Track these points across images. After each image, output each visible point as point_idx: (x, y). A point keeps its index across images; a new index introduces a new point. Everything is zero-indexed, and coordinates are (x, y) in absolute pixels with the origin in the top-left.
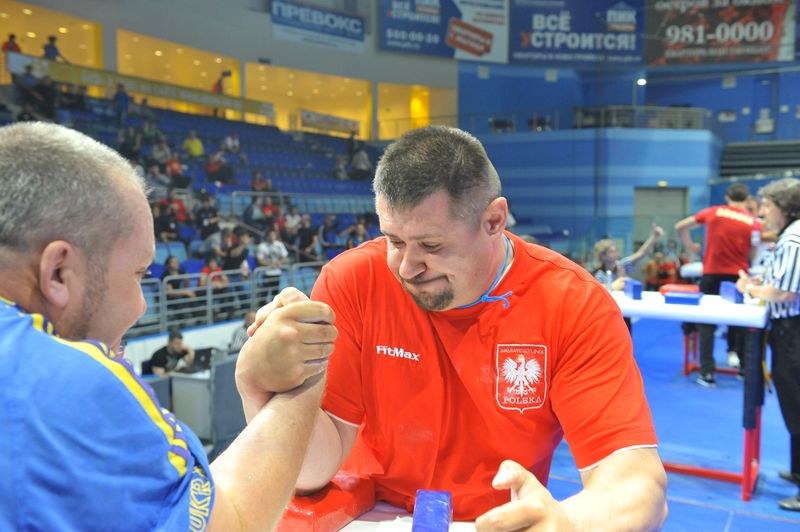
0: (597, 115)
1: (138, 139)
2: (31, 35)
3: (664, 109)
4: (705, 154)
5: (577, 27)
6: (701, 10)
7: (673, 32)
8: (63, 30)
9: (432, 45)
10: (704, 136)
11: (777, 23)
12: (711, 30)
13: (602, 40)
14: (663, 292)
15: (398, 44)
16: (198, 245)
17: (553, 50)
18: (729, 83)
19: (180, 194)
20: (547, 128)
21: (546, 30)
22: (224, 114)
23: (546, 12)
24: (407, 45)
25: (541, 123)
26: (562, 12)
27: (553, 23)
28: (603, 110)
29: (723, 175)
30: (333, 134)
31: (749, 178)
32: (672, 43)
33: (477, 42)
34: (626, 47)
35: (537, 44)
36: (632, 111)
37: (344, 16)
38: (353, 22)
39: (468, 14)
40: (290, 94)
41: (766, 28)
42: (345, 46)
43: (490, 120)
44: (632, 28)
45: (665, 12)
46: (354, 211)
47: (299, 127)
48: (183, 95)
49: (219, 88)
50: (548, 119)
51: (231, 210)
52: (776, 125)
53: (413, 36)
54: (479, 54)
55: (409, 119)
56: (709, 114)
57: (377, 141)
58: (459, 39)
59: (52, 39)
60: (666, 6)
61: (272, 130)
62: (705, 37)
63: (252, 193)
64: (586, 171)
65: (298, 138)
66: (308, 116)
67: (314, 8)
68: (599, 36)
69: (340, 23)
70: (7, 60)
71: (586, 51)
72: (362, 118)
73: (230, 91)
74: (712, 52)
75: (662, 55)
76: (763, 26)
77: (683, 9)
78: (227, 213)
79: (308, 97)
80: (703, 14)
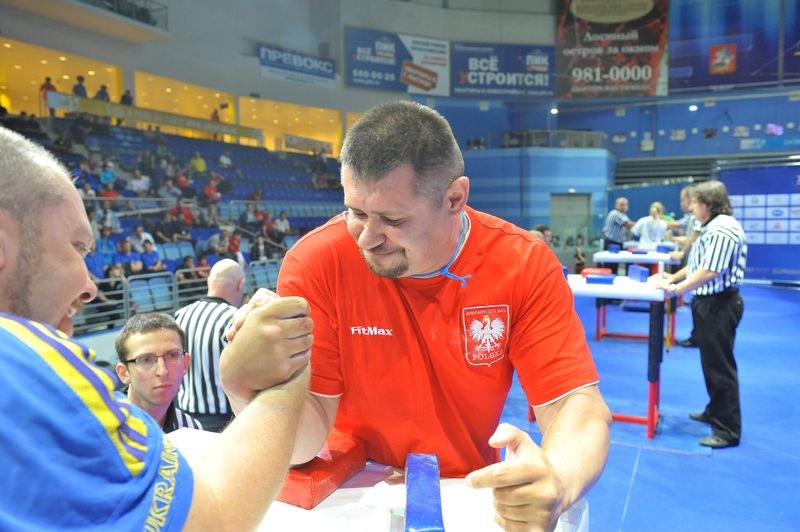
0: (520, 137)
1: (153, 159)
2: (66, 77)
3: (573, 132)
4: (603, 168)
5: (504, 68)
6: (598, 56)
7: (577, 73)
8: (91, 73)
9: (389, 82)
10: (601, 154)
11: (654, 67)
12: (605, 71)
13: (523, 79)
14: (584, 275)
15: (362, 81)
16: (203, 244)
17: (485, 86)
18: (621, 113)
19: (187, 203)
20: (482, 147)
21: (479, 70)
22: (223, 138)
23: (479, 56)
24: (370, 82)
25: (477, 143)
26: (492, 57)
27: (485, 65)
28: (525, 134)
29: (617, 184)
31: (637, 185)
32: (576, 81)
33: (425, 79)
34: (542, 84)
35: (474, 82)
36: (548, 134)
37: (319, 59)
38: (326, 64)
39: (418, 58)
40: (276, 121)
41: (647, 70)
42: (320, 83)
44: (545, 69)
45: (570, 57)
47: (284, 148)
48: (189, 123)
49: (215, 117)
50: (482, 140)
51: (230, 216)
52: (656, 145)
53: (374, 75)
54: (427, 89)
56: (606, 136)
58: (411, 77)
59: (81, 79)
60: (571, 53)
61: (263, 151)
62: (601, 77)
63: (246, 201)
64: (515, 181)
65: (283, 157)
66: (291, 139)
67: (294, 52)
68: (520, 75)
69: (315, 64)
70: (45, 97)
71: (511, 87)
72: (334, 141)
73: (227, 120)
74: (607, 88)
75: (569, 90)
76: (644, 69)
77: (584, 55)
78: (226, 218)
79: (290, 125)
80: (600, 59)
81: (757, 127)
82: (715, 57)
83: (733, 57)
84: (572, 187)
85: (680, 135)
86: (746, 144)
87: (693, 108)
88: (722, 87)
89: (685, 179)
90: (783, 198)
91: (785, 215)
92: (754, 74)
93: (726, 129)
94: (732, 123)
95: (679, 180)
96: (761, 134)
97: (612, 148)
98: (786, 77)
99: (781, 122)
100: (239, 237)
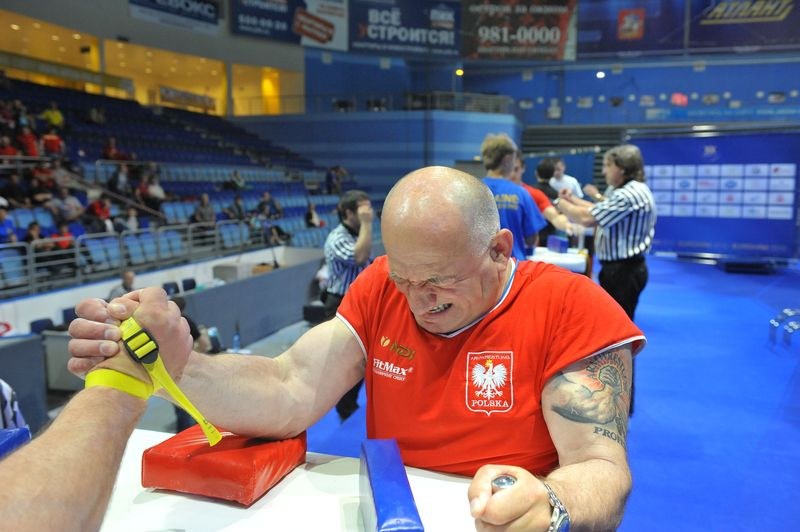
0: (424, 99)
3: (479, 95)
5: (407, 22)
6: (505, 14)
7: (484, 32)
9: (281, 32)
10: (509, 119)
11: (563, 29)
12: (513, 32)
13: (427, 36)
15: (249, 29)
17: (386, 41)
18: (528, 77)
20: (383, 109)
21: (380, 24)
22: (84, 88)
23: (381, 8)
24: (259, 30)
25: (378, 104)
26: (393, 9)
27: (386, 18)
28: (429, 96)
30: (191, 109)
31: (544, 154)
32: (483, 40)
33: (321, 31)
34: (447, 42)
35: (374, 36)
36: (452, 97)
38: (207, 7)
39: (313, 6)
40: (148, 71)
41: (555, 33)
42: (200, 28)
43: (334, 100)
44: (450, 26)
45: (477, 15)
46: (214, 180)
47: (158, 102)
48: (43, 67)
50: (383, 100)
51: (96, 177)
52: (562, 112)
53: (263, 22)
54: (323, 41)
55: (260, 97)
56: (512, 101)
57: (232, 116)
58: (305, 28)
60: (478, 9)
61: (132, 104)
62: (509, 38)
64: (418, 147)
65: (158, 112)
66: (167, 92)
68: (424, 32)
69: (195, 7)
71: (414, 44)
72: (218, 95)
73: (91, 67)
74: (515, 50)
75: (476, 51)
76: (553, 30)
77: (492, 13)
78: (91, 181)
79: (165, 75)
80: (507, 18)
81: (663, 97)
82: (623, 22)
83: (641, 22)
84: (477, 154)
85: (587, 103)
86: (652, 114)
87: (601, 75)
88: (630, 54)
89: (591, 149)
90: (690, 170)
91: (692, 187)
92: (662, 40)
93: (632, 98)
94: (639, 93)
95: (586, 150)
96: (666, 104)
97: (520, 115)
98: (691, 46)
99: (686, 92)
100: (108, 203)
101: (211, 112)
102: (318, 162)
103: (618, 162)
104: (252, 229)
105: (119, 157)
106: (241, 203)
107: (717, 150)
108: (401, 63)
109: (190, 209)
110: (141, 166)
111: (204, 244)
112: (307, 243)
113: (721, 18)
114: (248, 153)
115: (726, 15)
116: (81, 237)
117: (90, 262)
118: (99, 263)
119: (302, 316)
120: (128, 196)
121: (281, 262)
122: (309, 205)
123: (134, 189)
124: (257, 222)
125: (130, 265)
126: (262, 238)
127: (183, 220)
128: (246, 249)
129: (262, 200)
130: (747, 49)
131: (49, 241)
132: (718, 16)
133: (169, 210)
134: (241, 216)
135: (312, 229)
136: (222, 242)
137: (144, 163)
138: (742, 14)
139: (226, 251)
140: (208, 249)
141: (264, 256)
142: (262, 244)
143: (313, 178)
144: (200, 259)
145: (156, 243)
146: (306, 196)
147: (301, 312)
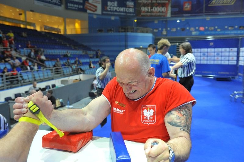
0: (125, 29)
3: (142, 28)
4: (151, 39)
5: (120, 5)
6: (149, 3)
7: (143, 8)
9: (81, 8)
10: (150, 35)
11: (167, 7)
12: (152, 8)
13: (126, 10)
15: (71, 8)
17: (113, 11)
18: (156, 22)
20: (112, 32)
21: (111, 6)
22: (20, 26)
23: (111, 1)
24: (74, 8)
25: (111, 30)
26: (115, 2)
27: (113, 4)
30: (53, 32)
32: (143, 11)
33: (93, 8)
34: (132, 11)
35: (109, 10)
36: (133, 28)
38: (58, 1)
40: (40, 21)
42: (56, 7)
43: (97, 29)
44: (133, 7)
45: (140, 3)
46: (61, 54)
47: (43, 30)
48: (7, 20)
50: (112, 29)
51: (24, 53)
52: (167, 33)
53: (75, 6)
54: (94, 11)
55: (75, 29)
56: (151, 29)
57: (66, 34)
58: (88, 7)
60: (141, 1)
61: (35, 31)
62: (150, 10)
64: (123, 43)
65: (43, 33)
66: (46, 27)
68: (125, 8)
69: (54, 1)
71: (122, 12)
72: (62, 28)
73: (22, 19)
74: (152, 14)
75: (140, 14)
76: (164, 8)
77: (145, 3)
78: (23, 55)
79: (45, 22)
80: (150, 4)
81: (197, 28)
82: (185, 5)
83: (190, 5)
84: (142, 46)
85: (174, 30)
86: (194, 33)
87: (178, 21)
88: (187, 15)
89: (176, 44)
90: (206, 50)
91: (206, 55)
92: (197, 11)
93: (188, 28)
94: (190, 27)
95: (174, 44)
96: (198, 30)
97: (154, 33)
98: (205, 13)
99: (204, 26)
100: (28, 61)
101: (59, 33)
102: (93, 48)
103: (183, 48)
104: (73, 69)
105: (31, 47)
106: (69, 61)
107: (214, 44)
108: (117, 18)
109: (54, 63)
110: (38, 50)
111: (58, 74)
112: (89, 73)
113: (214, 4)
114: (71, 46)
115: (216, 3)
116: (20, 72)
117: (23, 79)
118: (26, 80)
119: (88, 95)
120: (34, 59)
121: (82, 79)
122: (90, 62)
123: (36, 57)
124: (74, 67)
125: (35, 80)
126: (76, 72)
127: (51, 66)
128: (71, 75)
129: (75, 60)
130: (222, 13)
131: (10, 73)
132: (213, 3)
133: (47, 63)
134: (69, 65)
135: (91, 69)
136: (63, 73)
137: (39, 49)
138: (220, 3)
139: (65, 76)
140: (59, 75)
141: (77, 77)
142: (76, 73)
143: (91, 53)
144: (57, 78)
145: (43, 73)
146: (89, 59)
147: (88, 94)
